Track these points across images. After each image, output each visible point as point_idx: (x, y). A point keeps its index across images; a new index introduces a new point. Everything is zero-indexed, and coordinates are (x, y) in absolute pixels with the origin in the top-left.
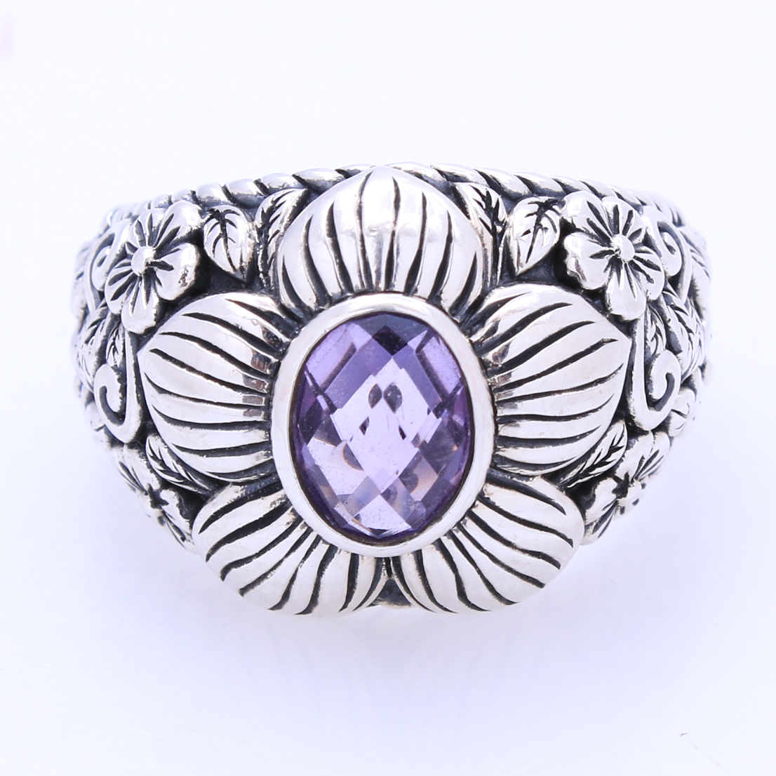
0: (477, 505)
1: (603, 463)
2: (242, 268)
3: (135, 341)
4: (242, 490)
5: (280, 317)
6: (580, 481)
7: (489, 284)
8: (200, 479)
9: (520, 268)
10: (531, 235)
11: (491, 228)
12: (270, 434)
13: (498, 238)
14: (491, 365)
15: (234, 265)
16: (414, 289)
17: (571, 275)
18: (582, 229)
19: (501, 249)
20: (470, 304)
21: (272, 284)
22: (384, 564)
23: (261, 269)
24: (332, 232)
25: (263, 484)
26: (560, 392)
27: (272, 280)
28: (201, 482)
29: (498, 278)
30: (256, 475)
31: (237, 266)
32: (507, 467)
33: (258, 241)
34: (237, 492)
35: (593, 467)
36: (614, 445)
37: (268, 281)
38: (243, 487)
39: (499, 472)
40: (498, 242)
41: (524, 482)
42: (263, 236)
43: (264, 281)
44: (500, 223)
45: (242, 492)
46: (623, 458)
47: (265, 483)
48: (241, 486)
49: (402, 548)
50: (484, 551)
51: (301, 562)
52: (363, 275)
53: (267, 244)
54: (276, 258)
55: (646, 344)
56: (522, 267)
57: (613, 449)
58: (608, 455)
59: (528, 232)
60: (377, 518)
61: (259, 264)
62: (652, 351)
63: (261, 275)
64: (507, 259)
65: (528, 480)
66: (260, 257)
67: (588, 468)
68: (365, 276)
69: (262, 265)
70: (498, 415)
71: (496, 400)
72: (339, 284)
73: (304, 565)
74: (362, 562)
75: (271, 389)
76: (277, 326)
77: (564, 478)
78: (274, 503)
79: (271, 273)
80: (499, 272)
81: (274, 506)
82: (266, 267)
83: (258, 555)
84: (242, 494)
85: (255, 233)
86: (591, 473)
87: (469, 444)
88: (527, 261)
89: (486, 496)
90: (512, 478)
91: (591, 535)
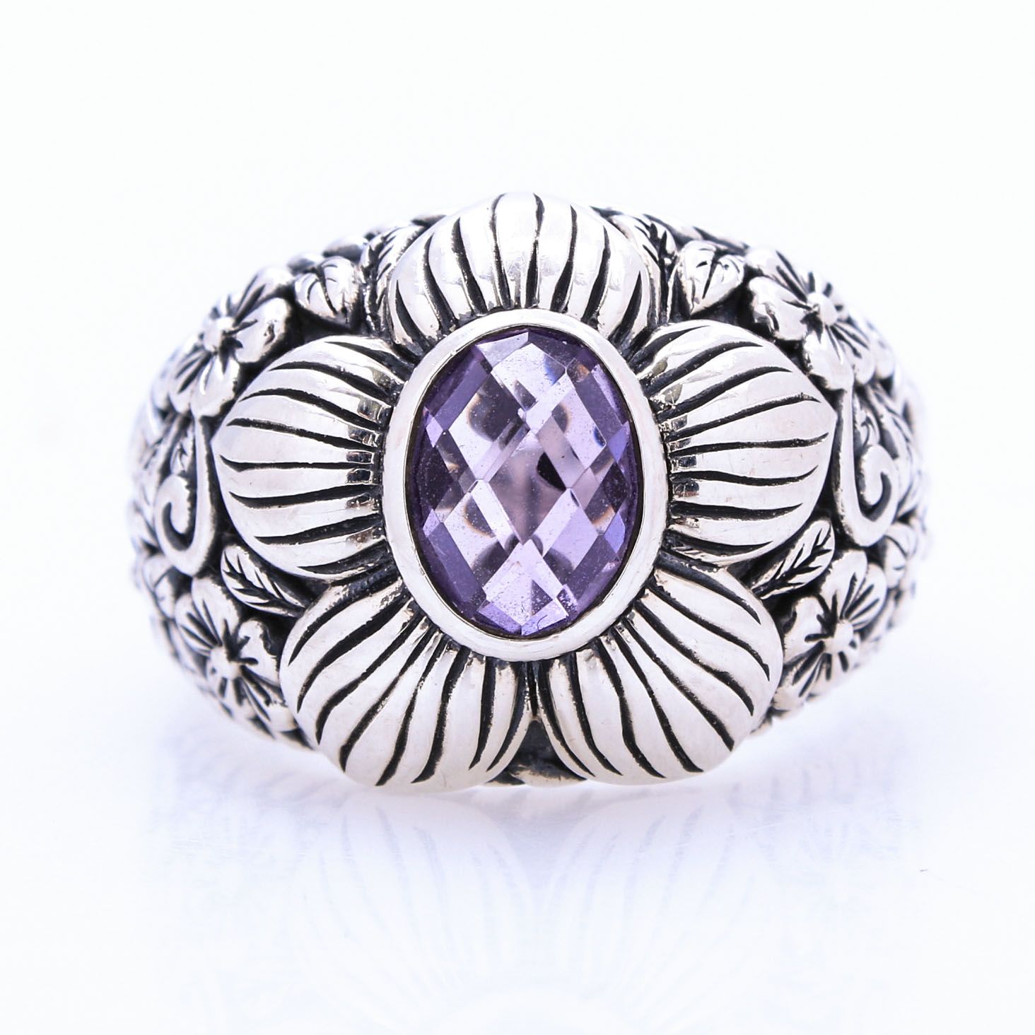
0: (648, 594)
1: (805, 568)
2: (344, 310)
3: (208, 428)
4: (345, 590)
5: (393, 356)
6: (776, 592)
7: (657, 319)
8: (290, 592)
9: (695, 303)
10: (708, 267)
11: (658, 259)
12: (380, 503)
13: (666, 271)
14: (662, 407)
15: (334, 306)
16: (564, 307)
17: (760, 322)
18: (771, 276)
19: (671, 284)
20: (634, 336)
21: (382, 325)
22: (528, 689)
23: (368, 311)
24: (459, 246)
25: (372, 578)
26: (750, 445)
27: (382, 319)
28: (291, 595)
29: (668, 316)
30: (362, 566)
31: (338, 307)
32: (684, 550)
33: (364, 282)
34: (338, 594)
35: (793, 572)
36: (819, 543)
37: (377, 325)
38: (345, 586)
39: (674, 557)
40: (667, 276)
41: (706, 572)
42: (371, 277)
43: (372, 324)
44: (670, 256)
45: (344, 593)
46: (830, 570)
47: (375, 577)
48: (343, 585)
49: (552, 643)
50: (657, 660)
51: (421, 680)
52: (498, 290)
53: (375, 283)
54: (387, 295)
55: (854, 428)
56: (698, 303)
57: (817, 550)
58: (811, 559)
59: (704, 263)
60: (519, 609)
61: (366, 304)
62: (863, 439)
63: (369, 318)
64: (679, 295)
65: (710, 571)
66: (367, 299)
67: (786, 573)
68: (501, 292)
69: (369, 306)
70: (673, 472)
71: (670, 452)
72: (469, 302)
73: (425, 683)
74: (500, 679)
75: (382, 441)
76: (389, 367)
77: (757, 582)
78: (386, 599)
79: (380, 313)
80: (669, 309)
81: (385, 603)
82: (374, 307)
83: (365, 676)
84: (344, 595)
85: (361, 275)
86: (790, 582)
87: (636, 502)
88: (704, 296)
89: (659, 584)
90: (690, 566)
91: (791, 687)
